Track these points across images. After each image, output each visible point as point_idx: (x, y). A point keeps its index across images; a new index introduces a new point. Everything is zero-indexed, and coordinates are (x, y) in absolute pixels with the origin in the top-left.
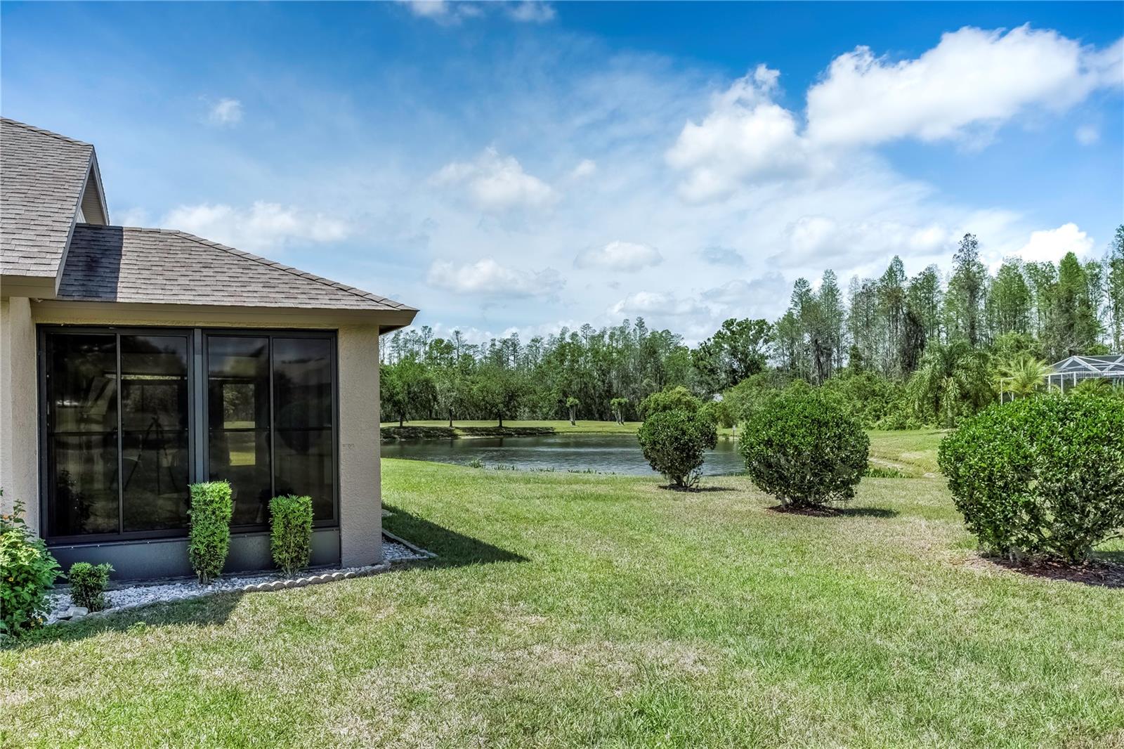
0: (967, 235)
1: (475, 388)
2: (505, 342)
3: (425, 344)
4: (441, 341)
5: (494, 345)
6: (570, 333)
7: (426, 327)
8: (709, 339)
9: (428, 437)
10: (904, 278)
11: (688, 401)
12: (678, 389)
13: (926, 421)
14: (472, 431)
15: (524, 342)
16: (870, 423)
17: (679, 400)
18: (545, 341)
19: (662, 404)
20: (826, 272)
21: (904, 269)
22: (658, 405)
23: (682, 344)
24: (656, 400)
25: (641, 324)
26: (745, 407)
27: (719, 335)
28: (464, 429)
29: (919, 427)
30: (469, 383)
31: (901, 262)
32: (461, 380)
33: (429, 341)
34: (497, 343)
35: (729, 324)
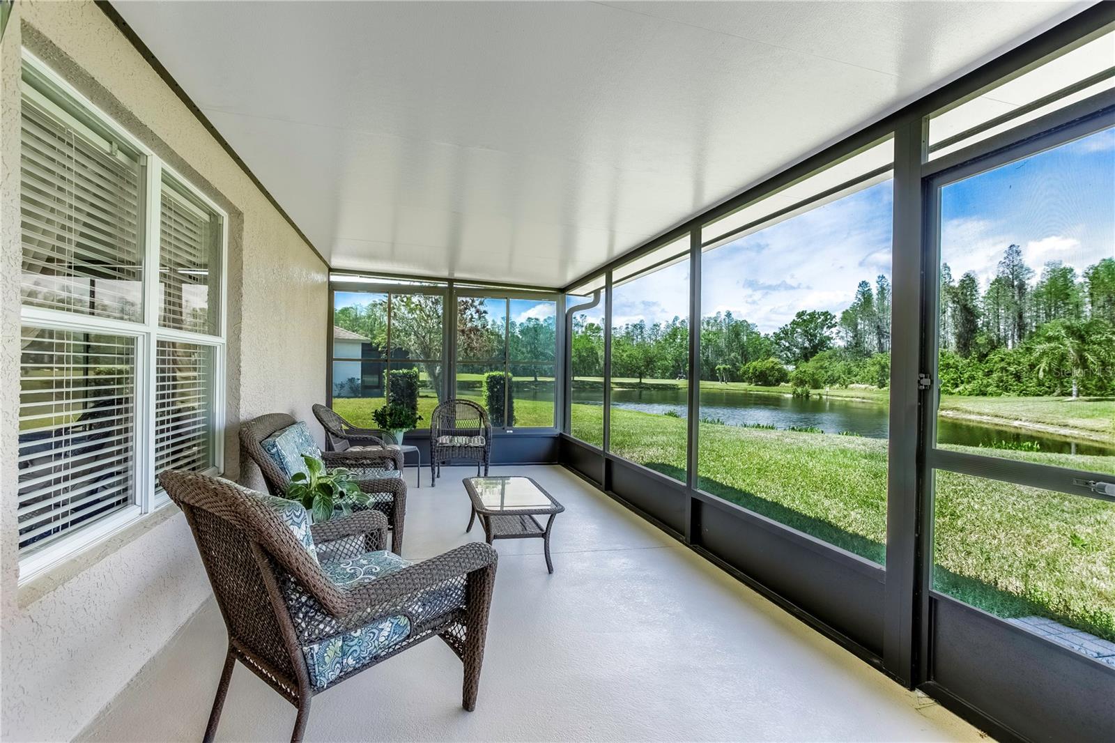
0: (1011, 246)
1: (625, 355)
2: (635, 326)
3: (582, 326)
4: (593, 325)
5: (628, 328)
6: (680, 320)
7: (583, 315)
8: (786, 325)
9: (592, 388)
10: (951, 280)
11: (779, 368)
12: (771, 359)
13: (1007, 390)
14: (622, 385)
15: (648, 326)
16: (949, 389)
17: (773, 367)
18: (662, 327)
19: (759, 370)
20: (879, 277)
21: (951, 273)
22: (756, 370)
23: (755, 330)
24: (755, 367)
25: (729, 315)
26: (829, 374)
27: (794, 322)
28: (617, 384)
29: (1001, 395)
30: (621, 351)
31: (949, 268)
32: (615, 348)
33: (585, 324)
34: (630, 326)
35: (800, 315)
